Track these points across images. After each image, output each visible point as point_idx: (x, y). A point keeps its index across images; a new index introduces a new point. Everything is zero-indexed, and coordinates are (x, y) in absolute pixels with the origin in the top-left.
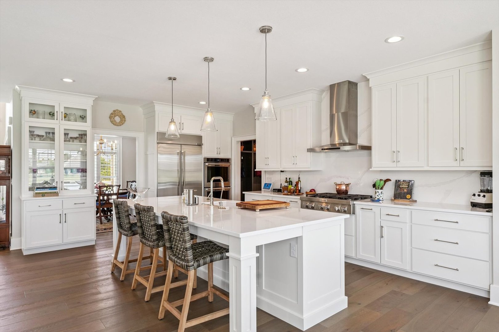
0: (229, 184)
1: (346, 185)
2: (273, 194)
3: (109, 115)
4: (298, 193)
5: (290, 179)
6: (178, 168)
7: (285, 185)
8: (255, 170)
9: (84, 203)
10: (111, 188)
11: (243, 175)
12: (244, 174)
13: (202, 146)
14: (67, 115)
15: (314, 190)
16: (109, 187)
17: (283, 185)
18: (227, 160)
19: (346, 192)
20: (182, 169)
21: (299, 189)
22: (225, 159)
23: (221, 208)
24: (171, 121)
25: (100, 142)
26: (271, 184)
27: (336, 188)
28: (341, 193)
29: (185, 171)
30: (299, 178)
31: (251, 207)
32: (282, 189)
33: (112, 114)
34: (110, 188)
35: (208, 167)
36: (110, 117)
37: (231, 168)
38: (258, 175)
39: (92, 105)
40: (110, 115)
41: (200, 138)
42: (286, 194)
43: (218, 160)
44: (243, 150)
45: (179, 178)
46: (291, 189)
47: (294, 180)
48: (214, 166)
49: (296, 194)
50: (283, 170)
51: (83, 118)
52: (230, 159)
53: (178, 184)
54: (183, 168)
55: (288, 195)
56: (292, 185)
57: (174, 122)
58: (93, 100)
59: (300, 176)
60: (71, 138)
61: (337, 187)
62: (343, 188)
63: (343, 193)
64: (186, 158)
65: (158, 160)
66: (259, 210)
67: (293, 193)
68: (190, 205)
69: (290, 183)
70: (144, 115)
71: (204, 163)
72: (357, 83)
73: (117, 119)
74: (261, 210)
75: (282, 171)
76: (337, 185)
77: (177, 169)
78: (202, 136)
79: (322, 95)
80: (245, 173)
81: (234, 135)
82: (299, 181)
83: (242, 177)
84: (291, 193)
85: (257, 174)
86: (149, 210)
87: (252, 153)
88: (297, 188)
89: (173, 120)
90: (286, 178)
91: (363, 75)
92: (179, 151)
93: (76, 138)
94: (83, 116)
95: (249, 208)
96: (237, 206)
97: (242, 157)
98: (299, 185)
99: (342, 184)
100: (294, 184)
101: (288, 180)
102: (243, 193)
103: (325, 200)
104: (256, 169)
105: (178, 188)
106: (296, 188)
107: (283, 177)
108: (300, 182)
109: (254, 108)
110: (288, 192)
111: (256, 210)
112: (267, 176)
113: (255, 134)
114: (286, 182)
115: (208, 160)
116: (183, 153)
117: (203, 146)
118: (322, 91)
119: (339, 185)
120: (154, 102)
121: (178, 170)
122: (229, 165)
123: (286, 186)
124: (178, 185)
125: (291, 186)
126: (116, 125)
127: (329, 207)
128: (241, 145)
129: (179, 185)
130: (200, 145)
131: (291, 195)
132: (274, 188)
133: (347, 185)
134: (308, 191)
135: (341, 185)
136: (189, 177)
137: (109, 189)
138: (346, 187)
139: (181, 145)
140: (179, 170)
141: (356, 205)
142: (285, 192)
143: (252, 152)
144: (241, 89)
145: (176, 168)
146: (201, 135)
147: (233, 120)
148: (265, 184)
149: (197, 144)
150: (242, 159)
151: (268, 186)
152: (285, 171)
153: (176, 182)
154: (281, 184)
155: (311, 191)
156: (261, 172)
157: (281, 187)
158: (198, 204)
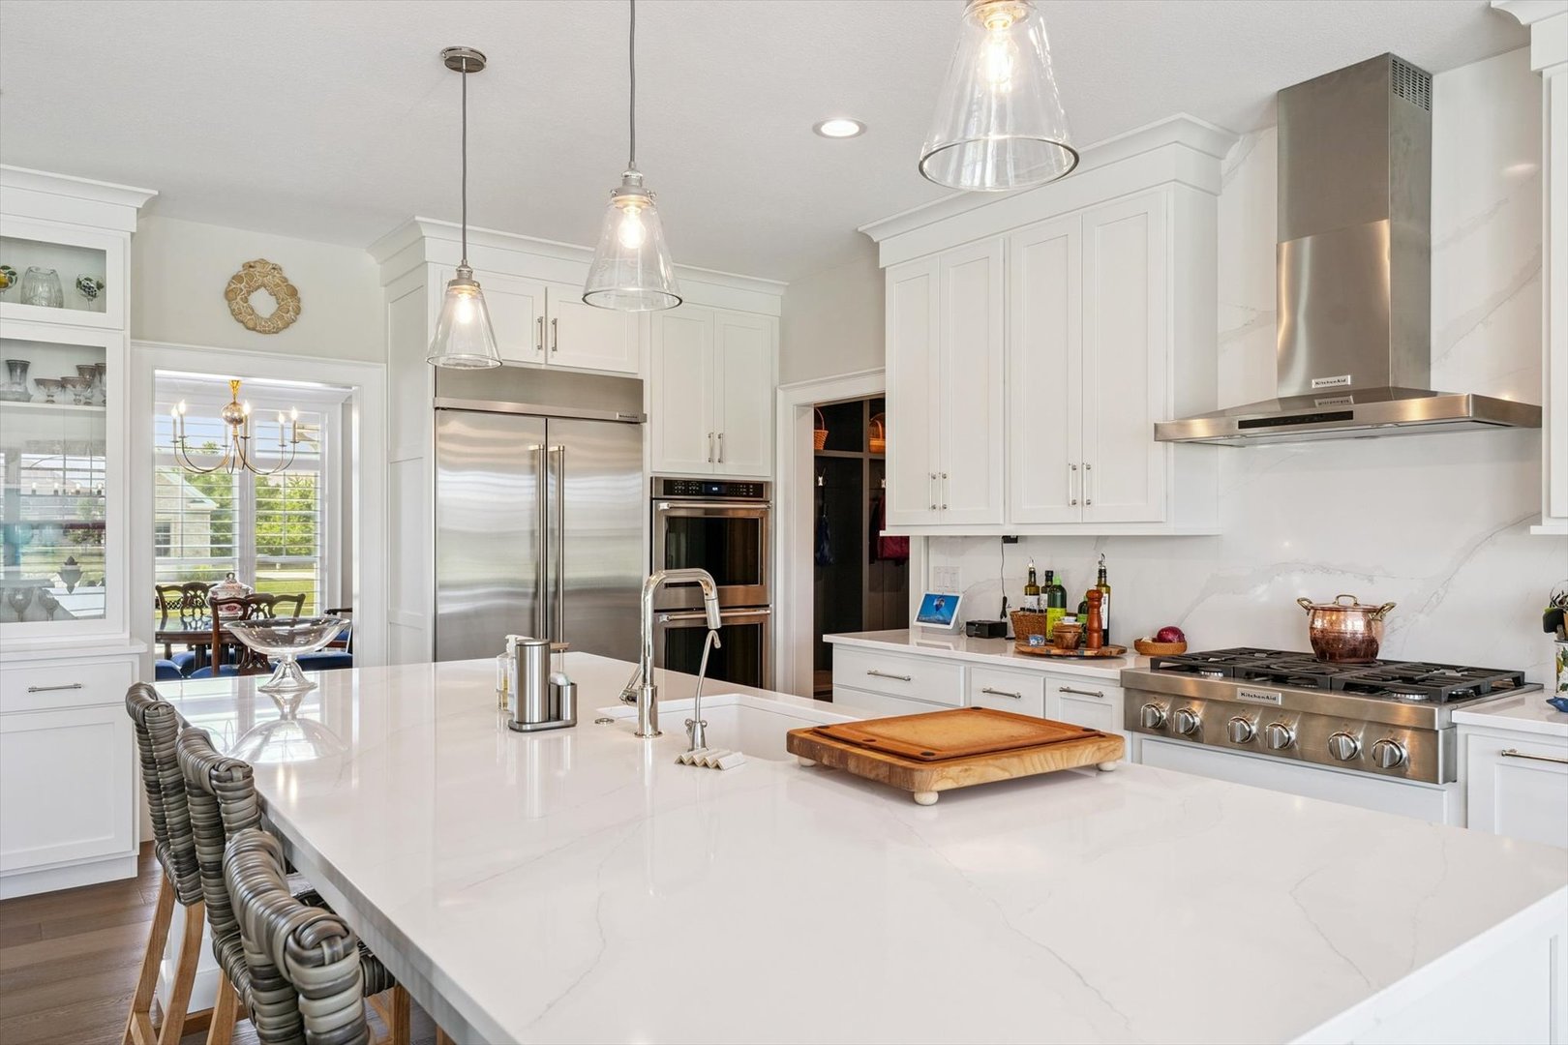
0: (764, 593)
1: (1367, 611)
2: (968, 650)
3: (222, 286)
4: (1099, 648)
5: (1049, 575)
6: (532, 524)
7: (1027, 606)
8: (882, 533)
9: (77, 687)
10: (262, 607)
11: (822, 556)
12: (826, 550)
13: (644, 424)
14: (14, 274)
15: (1175, 631)
16: (255, 606)
17: (1014, 606)
18: (756, 490)
19: (1366, 650)
20: (553, 530)
21: (1105, 627)
22: (747, 484)
23: (693, 764)
24: (455, 277)
25: (229, 414)
26: (958, 598)
27: (1312, 628)
28: (1341, 656)
29: (562, 538)
30: (1102, 573)
31: (883, 772)
32: (1010, 625)
33: (237, 278)
34: (258, 610)
35: (672, 522)
36: (229, 295)
37: (771, 524)
38: (897, 554)
39: (132, 234)
40: (229, 285)
41: (634, 388)
42: (1037, 651)
43: (716, 489)
44: (825, 448)
45: (537, 566)
46: (1061, 630)
47: (1078, 584)
48: (699, 514)
49: (1088, 653)
50: (1013, 534)
51: (92, 291)
52: (767, 483)
53: (531, 590)
54: (553, 524)
55: (1049, 656)
56: (1064, 605)
57: (472, 283)
58: (138, 209)
59: (1108, 565)
60: (39, 382)
61: (1318, 624)
62: (1350, 628)
63: (1354, 652)
64: (569, 483)
65: (440, 494)
66: (933, 798)
67: (1077, 647)
68: (529, 727)
69: (1057, 594)
70: (386, 286)
71: (652, 499)
72: (1431, 76)
73: (263, 303)
74: (945, 796)
75: (1007, 539)
76: (1312, 610)
77: (527, 528)
78: (642, 381)
79: (1220, 158)
80: (830, 549)
81: (786, 375)
82: (1099, 585)
83: (820, 562)
84: (1067, 648)
85: (882, 554)
86: (222, 789)
87: (862, 459)
88: (1096, 625)
89: (465, 270)
90: (1032, 573)
91: (1492, 6)
92: (537, 447)
93: (63, 384)
94: (90, 280)
95: (872, 776)
96: (790, 749)
97: (820, 479)
98: (1104, 608)
99: (1345, 609)
100: (1075, 599)
101: (1041, 582)
102: (827, 638)
103: (1271, 694)
104: (884, 529)
105: (533, 611)
106: (1090, 620)
107: (1017, 565)
108: (1108, 592)
109: (878, 243)
110: (1050, 642)
111: (920, 797)
112: (938, 559)
113: (884, 371)
114: (1032, 589)
115: (671, 487)
116: (556, 456)
117: (646, 426)
118: (1227, 136)
119: (1331, 610)
120: (417, 218)
121: (532, 533)
122: (765, 512)
123: (1029, 610)
124: (531, 596)
125: (1058, 610)
126: (254, 329)
127: (1293, 735)
128: (818, 425)
129: (535, 595)
130: (635, 421)
131: (1060, 656)
132: (970, 620)
133: (1374, 613)
134: (1147, 639)
135: (1342, 616)
136: (582, 565)
137: (253, 611)
138: (1368, 625)
139: (546, 417)
140: (537, 534)
141: (1460, 731)
142: (1033, 642)
143: (865, 456)
144: (817, 129)
145: (524, 522)
146: (639, 378)
147: (779, 315)
148: (929, 598)
149: (617, 418)
150: (821, 484)
151: (939, 606)
152: (1025, 538)
153: (522, 583)
154: (1005, 599)
155: (1161, 637)
156: (905, 540)
157: (1004, 614)
158: (572, 724)
